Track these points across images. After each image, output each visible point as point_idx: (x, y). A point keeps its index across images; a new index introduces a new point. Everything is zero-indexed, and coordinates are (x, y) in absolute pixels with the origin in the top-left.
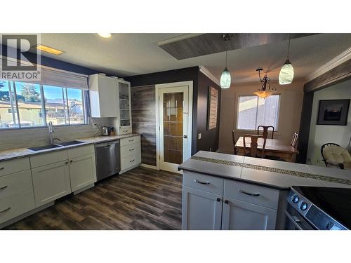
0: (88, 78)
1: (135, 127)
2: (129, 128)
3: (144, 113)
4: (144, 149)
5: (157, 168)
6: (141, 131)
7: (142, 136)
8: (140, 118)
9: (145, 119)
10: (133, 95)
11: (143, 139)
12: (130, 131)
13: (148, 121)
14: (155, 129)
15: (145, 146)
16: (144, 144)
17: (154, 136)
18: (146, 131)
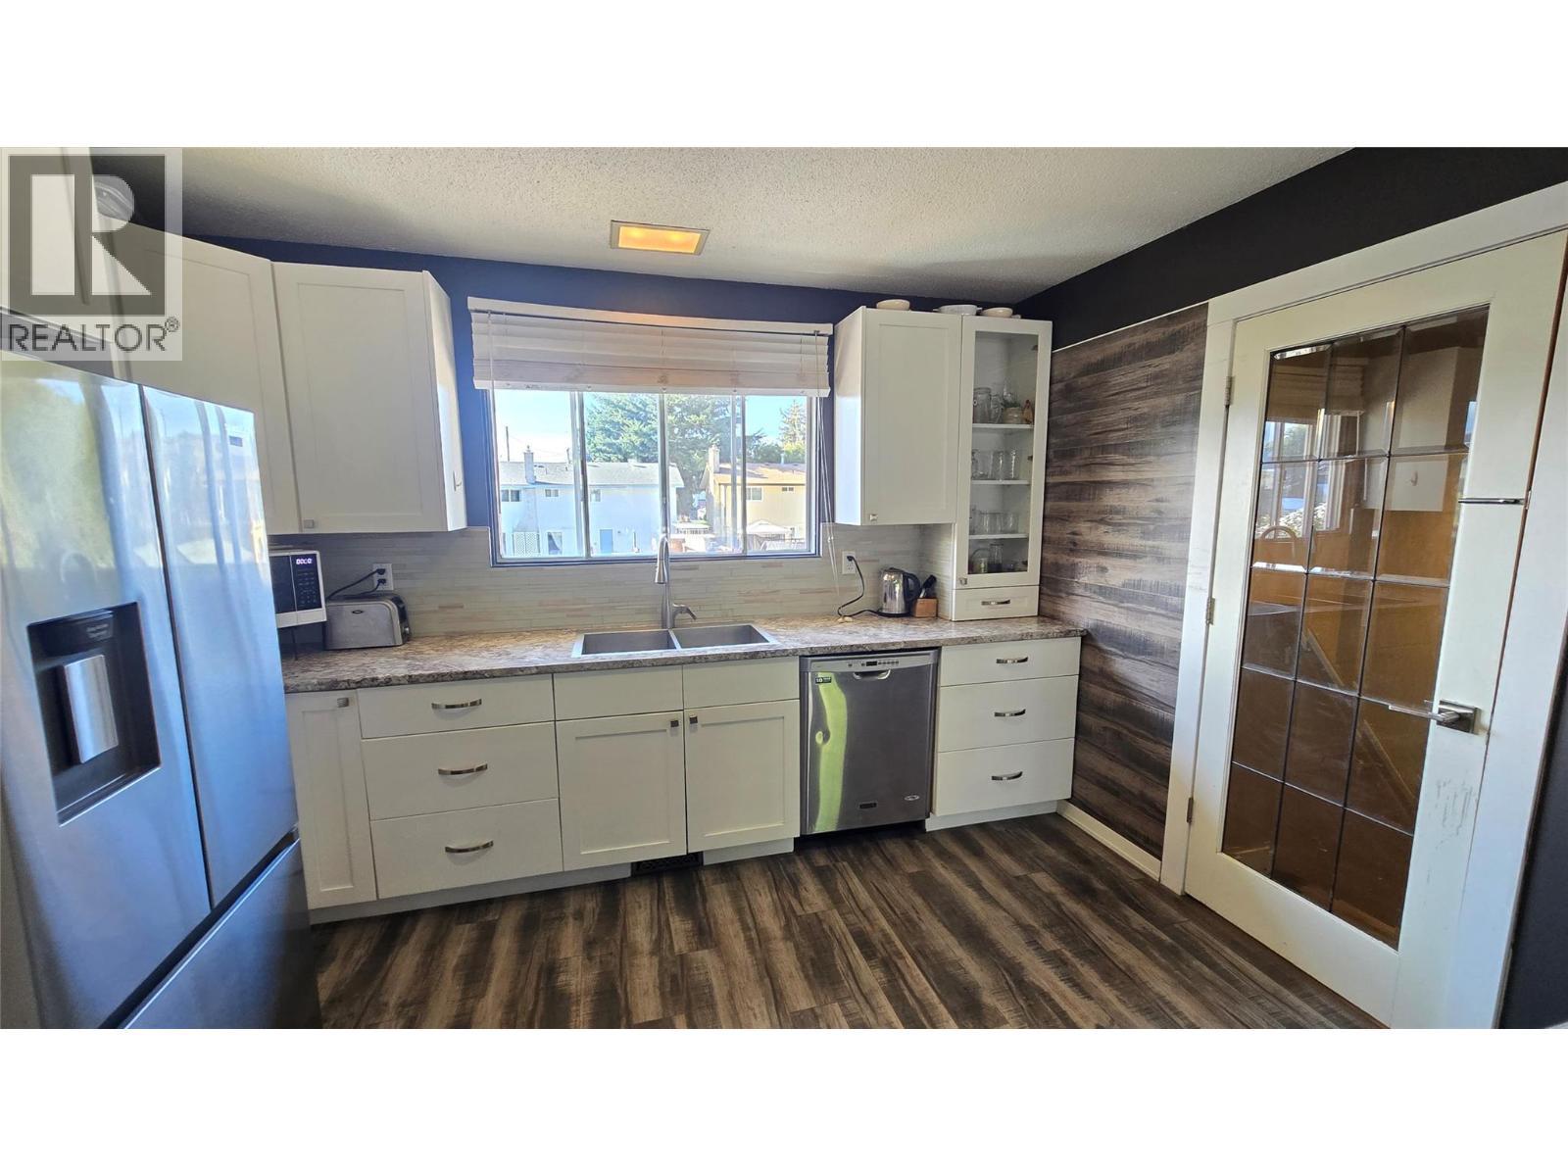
0: (832, 340)
1: (1054, 584)
2: (1021, 588)
3: (1111, 499)
4: (1091, 720)
5: (1169, 873)
6: (1087, 612)
7: (1087, 639)
8: (1089, 533)
9: (1112, 539)
10: (1064, 394)
11: (1094, 663)
12: (1029, 603)
13: (1134, 555)
14: (1178, 613)
15: (1100, 710)
16: (1095, 690)
17: (1167, 657)
18: (1117, 619)
